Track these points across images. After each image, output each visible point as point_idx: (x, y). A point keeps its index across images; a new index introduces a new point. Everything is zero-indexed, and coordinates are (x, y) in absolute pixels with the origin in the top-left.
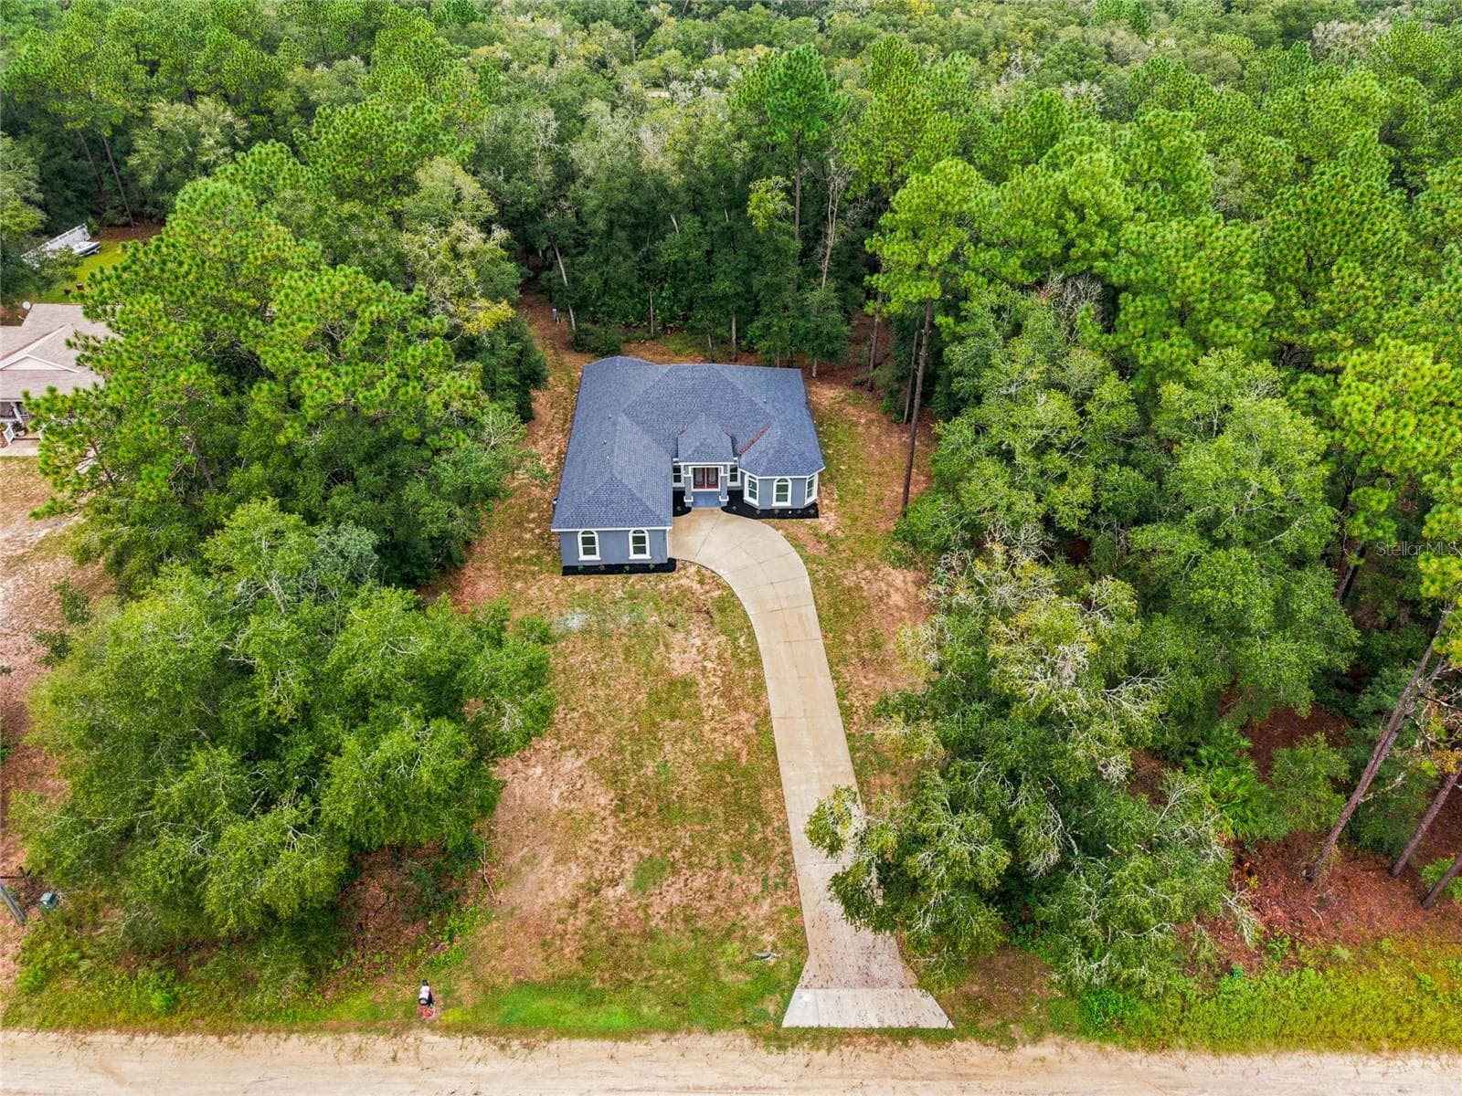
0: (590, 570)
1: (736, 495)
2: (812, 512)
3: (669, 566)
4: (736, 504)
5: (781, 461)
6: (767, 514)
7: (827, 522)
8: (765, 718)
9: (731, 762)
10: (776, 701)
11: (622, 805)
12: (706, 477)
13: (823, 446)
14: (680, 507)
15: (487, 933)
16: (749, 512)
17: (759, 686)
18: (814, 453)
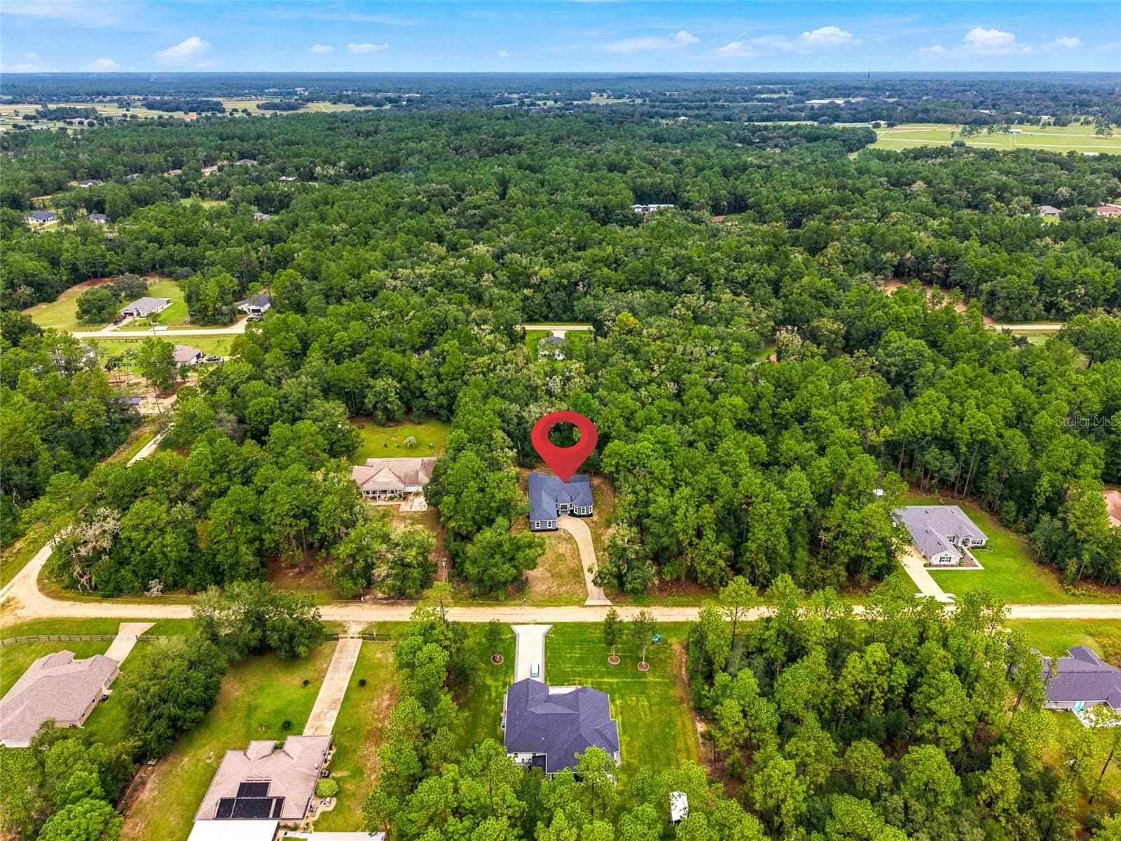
0: (538, 531)
1: (572, 511)
2: (591, 515)
3: (557, 529)
4: (572, 514)
5: (583, 503)
6: (580, 516)
7: (595, 518)
8: (580, 561)
9: (573, 569)
10: (582, 557)
11: (552, 576)
12: (564, 507)
13: (594, 496)
14: (559, 515)
15: (532, 594)
16: (575, 516)
17: (579, 555)
18: (591, 499)
